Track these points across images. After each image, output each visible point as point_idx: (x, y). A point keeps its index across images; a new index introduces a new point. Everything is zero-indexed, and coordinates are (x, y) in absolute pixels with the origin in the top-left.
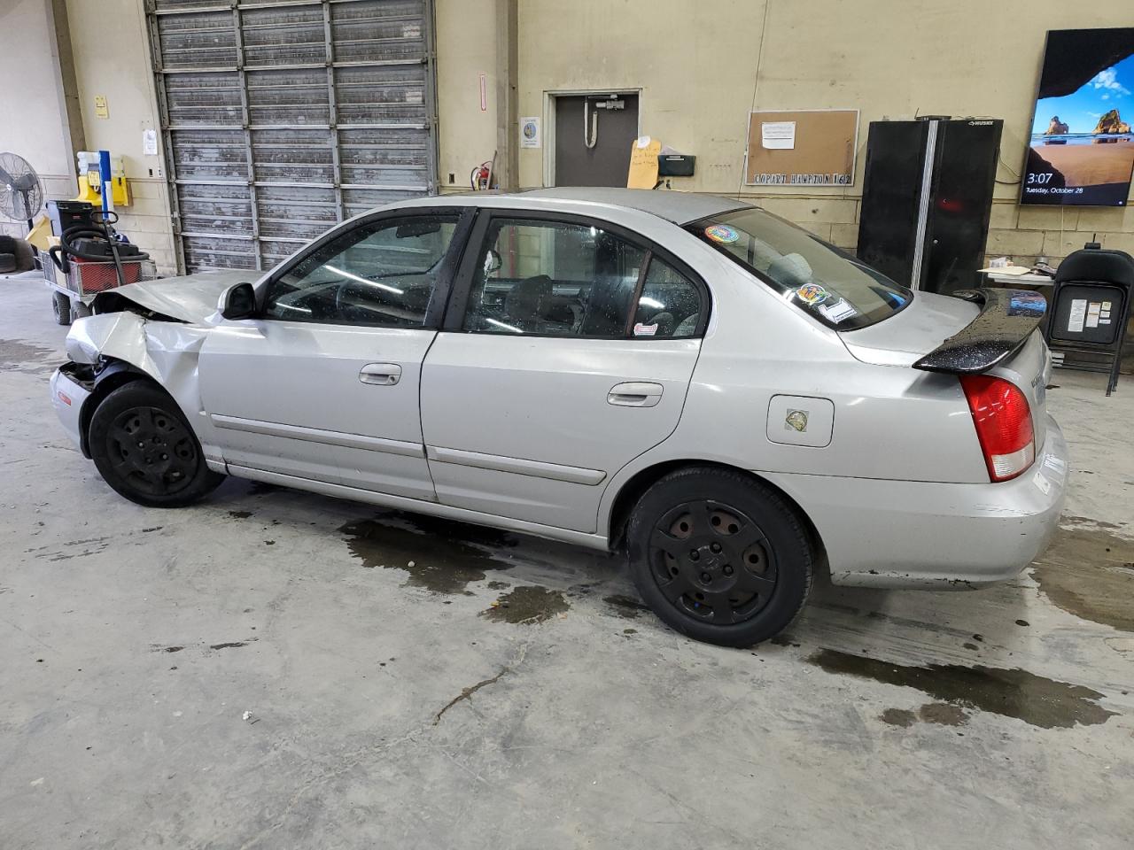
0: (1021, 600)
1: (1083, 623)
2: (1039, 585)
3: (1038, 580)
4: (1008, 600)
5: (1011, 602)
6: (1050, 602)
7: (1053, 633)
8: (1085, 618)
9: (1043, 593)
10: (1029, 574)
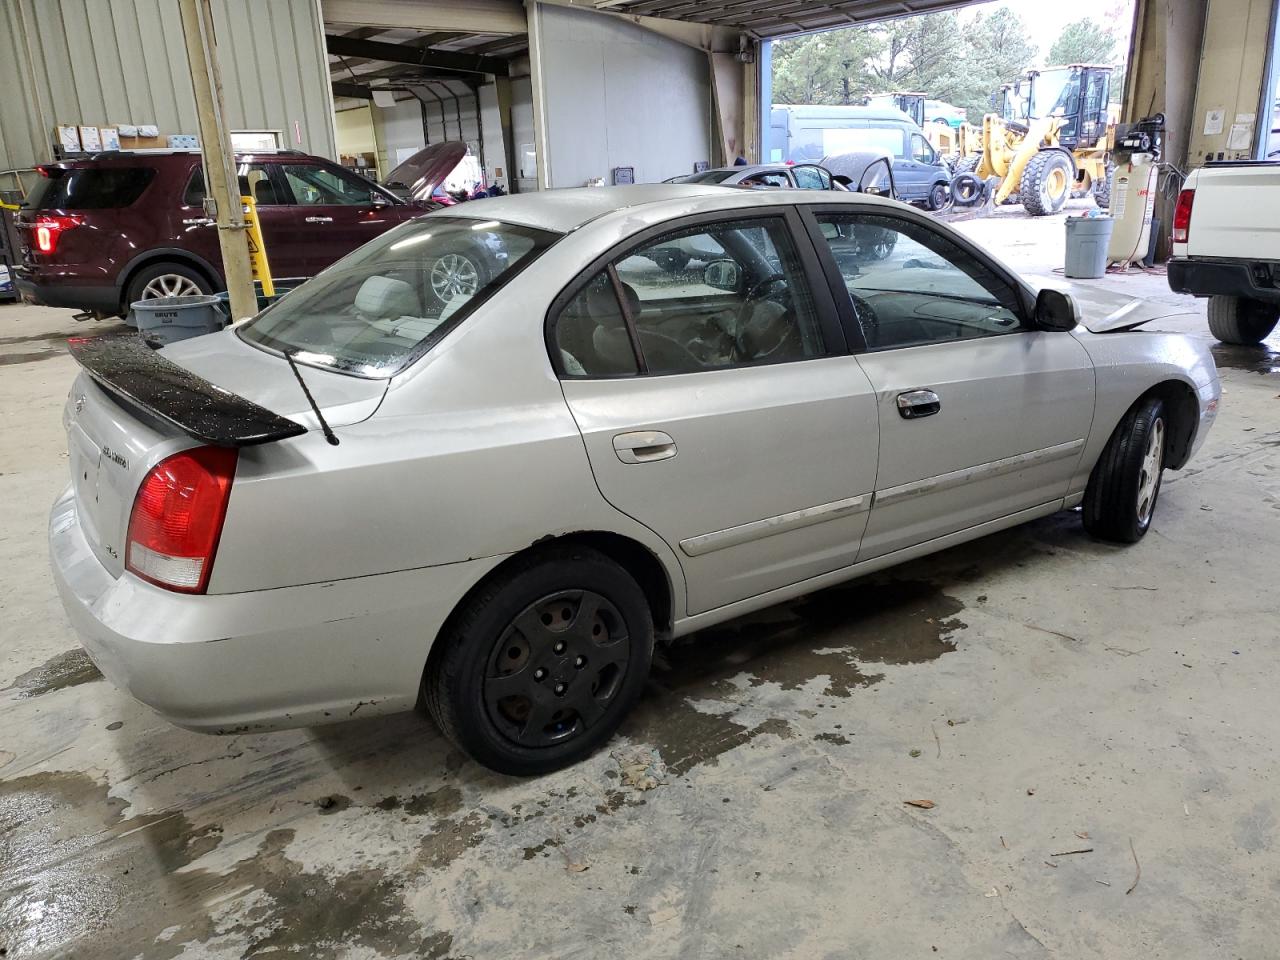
0: (126, 753)
1: (43, 767)
2: (110, 794)
3: (113, 802)
4: (143, 746)
5: (138, 745)
6: (89, 774)
7: (78, 732)
8: (40, 774)
9: (100, 782)
10: (128, 805)
